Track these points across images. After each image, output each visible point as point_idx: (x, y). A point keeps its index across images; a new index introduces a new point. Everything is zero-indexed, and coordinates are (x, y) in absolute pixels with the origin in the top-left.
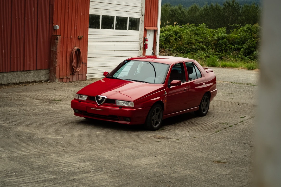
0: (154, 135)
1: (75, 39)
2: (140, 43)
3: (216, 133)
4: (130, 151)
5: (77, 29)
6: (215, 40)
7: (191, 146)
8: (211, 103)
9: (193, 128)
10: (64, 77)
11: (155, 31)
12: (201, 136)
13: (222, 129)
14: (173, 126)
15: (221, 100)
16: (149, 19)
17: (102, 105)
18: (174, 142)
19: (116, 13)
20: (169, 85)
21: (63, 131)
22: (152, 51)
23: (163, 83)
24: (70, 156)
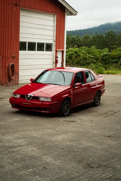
0: (65, 119)
1: (11, 58)
2: (53, 60)
3: (106, 117)
4: (50, 131)
5: (11, 51)
6: (102, 56)
7: (90, 127)
8: (102, 98)
9: (90, 114)
10: (4, 83)
11: (63, 52)
12: (96, 119)
13: (110, 114)
14: (77, 113)
15: (108, 95)
16: (59, 44)
17: (30, 101)
18: (78, 124)
19: (37, 40)
20: (74, 86)
21: (5, 118)
22: (61, 65)
23: (70, 85)
24: (10, 135)
